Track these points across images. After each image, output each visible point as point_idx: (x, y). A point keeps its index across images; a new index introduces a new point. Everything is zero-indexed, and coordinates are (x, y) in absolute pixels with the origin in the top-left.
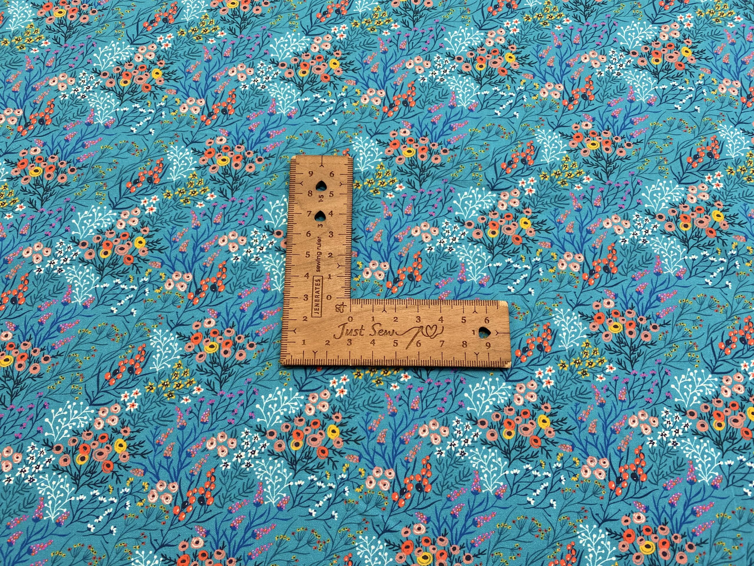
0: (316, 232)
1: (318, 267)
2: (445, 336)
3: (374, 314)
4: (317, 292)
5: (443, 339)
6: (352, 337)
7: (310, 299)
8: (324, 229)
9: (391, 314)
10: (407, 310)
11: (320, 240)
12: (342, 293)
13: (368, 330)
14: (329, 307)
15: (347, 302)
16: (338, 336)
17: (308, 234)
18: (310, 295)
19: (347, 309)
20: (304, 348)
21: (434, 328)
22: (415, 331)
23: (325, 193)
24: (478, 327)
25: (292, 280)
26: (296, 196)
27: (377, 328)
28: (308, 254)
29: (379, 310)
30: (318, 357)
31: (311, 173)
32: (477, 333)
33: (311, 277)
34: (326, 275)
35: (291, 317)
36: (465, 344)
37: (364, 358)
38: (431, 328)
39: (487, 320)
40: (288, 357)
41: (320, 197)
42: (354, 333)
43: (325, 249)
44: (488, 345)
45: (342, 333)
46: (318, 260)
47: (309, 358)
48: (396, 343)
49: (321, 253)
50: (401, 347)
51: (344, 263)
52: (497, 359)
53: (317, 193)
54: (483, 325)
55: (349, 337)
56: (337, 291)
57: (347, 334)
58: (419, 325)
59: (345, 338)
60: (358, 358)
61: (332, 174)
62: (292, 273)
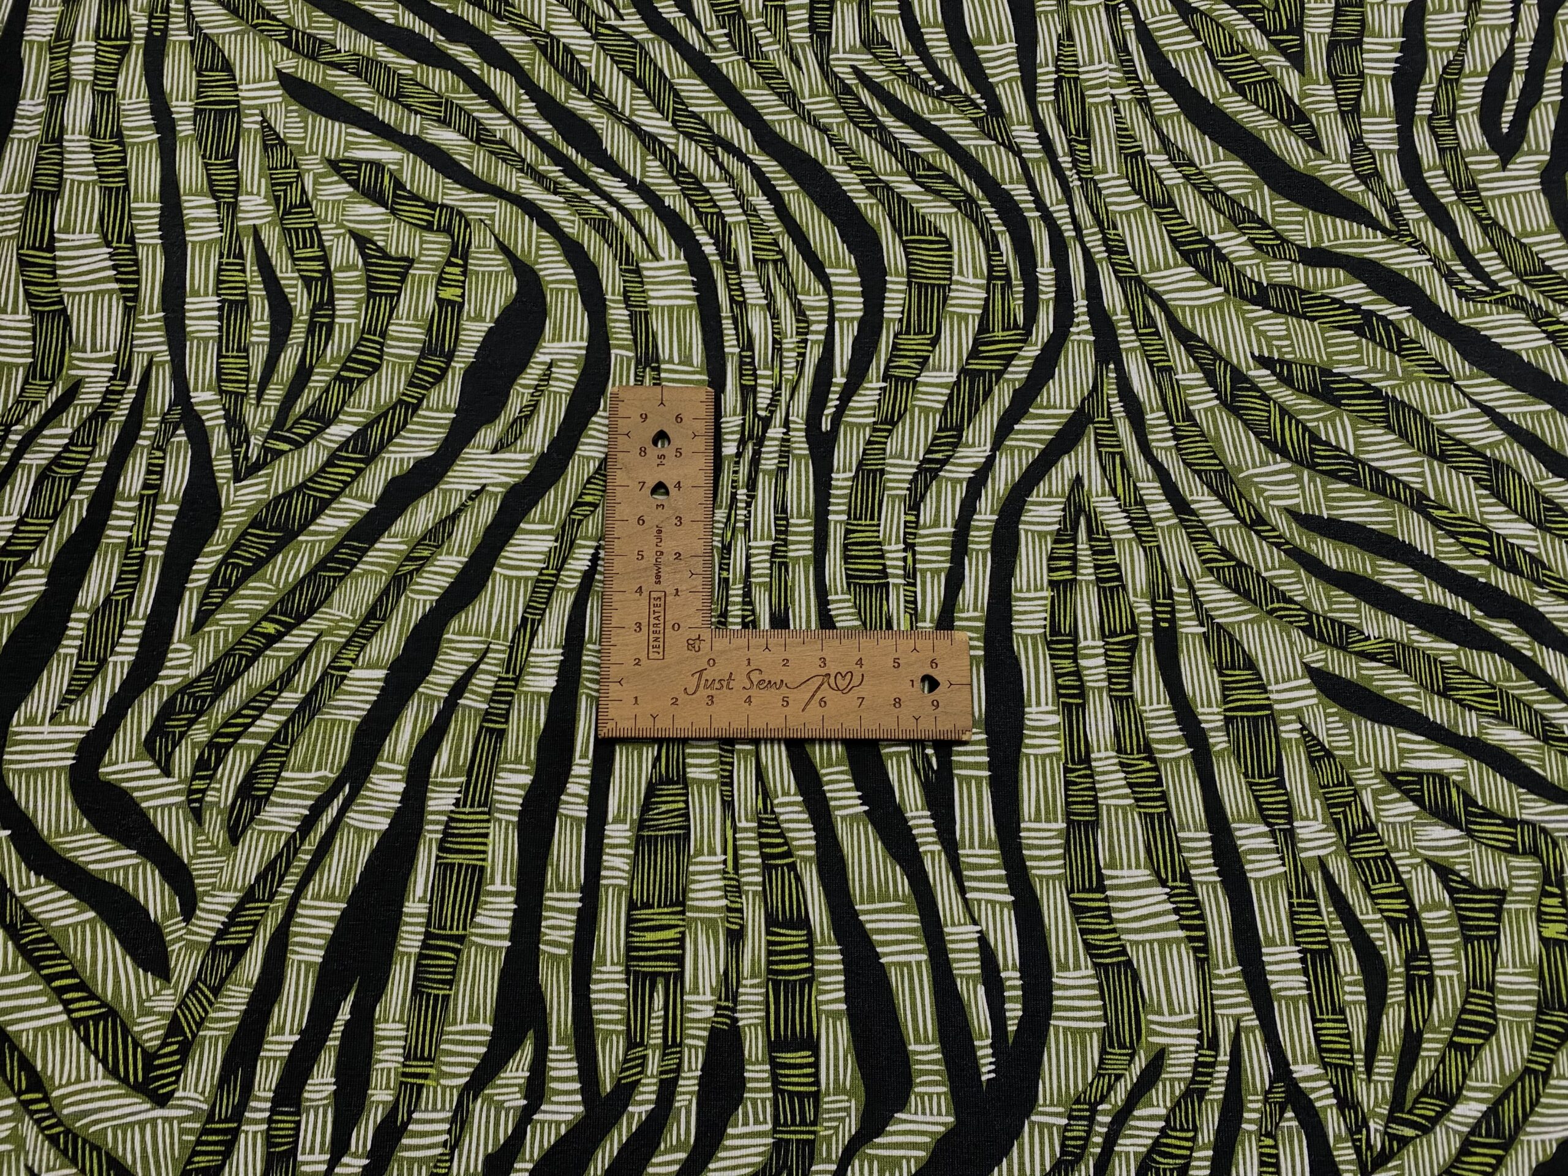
0: (654, 517)
1: (658, 577)
2: (862, 691)
3: (750, 654)
4: (657, 618)
5: (862, 695)
6: (713, 692)
7: (645, 629)
8: (667, 512)
9: (777, 654)
10: (803, 648)
11: (659, 532)
12: (698, 620)
13: (740, 681)
14: (676, 641)
15: (706, 634)
16: (690, 691)
17: (641, 520)
18: (644, 622)
19: (705, 646)
20: (637, 710)
21: (849, 676)
22: (818, 681)
23: (669, 450)
24: (921, 675)
25: (615, 598)
26: (620, 455)
27: (756, 677)
28: (641, 556)
29: (758, 647)
30: (658, 725)
31: (644, 417)
32: (918, 684)
33: (645, 594)
34: (670, 590)
35: (613, 659)
36: (898, 702)
37: (734, 726)
38: (844, 677)
39: (934, 663)
40: (611, 725)
41: (659, 457)
42: (717, 685)
43: (669, 546)
44: (936, 705)
45: (698, 686)
46: (657, 564)
47: (645, 727)
48: (786, 702)
49: (662, 553)
50: (794, 708)
51: (700, 570)
52: (950, 727)
53: (653, 452)
54: (929, 671)
55: (709, 692)
56: (689, 616)
57: (706, 687)
58: (824, 671)
59: (703, 693)
60: (725, 726)
61: (679, 418)
62: (615, 587)
